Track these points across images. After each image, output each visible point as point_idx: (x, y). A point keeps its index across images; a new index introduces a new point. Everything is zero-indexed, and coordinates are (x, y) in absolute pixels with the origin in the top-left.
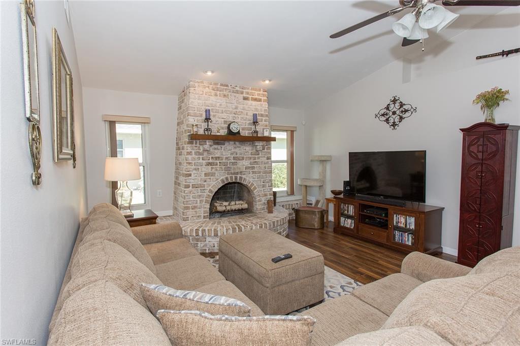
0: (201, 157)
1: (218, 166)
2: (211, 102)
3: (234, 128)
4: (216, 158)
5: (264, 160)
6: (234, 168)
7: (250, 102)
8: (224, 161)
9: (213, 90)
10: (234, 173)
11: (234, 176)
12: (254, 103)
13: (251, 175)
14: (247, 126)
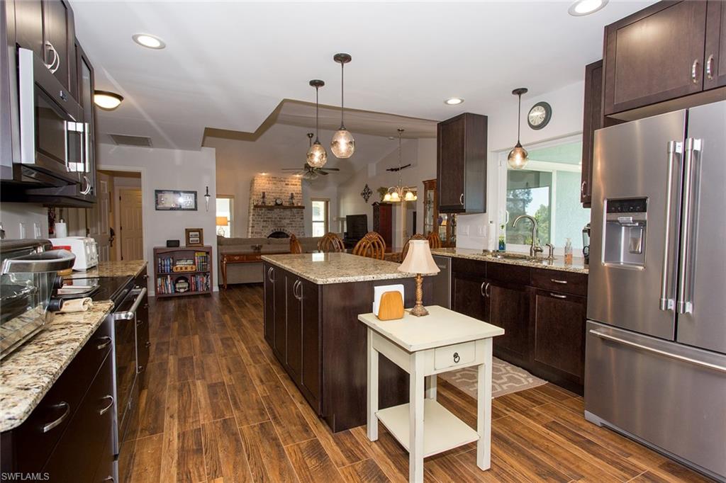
0: (260, 217)
1: (270, 222)
2: (266, 187)
3: (279, 202)
4: (269, 218)
5: (299, 219)
6: (280, 224)
7: (289, 186)
8: (273, 220)
11: (279, 228)
12: (292, 186)
13: (290, 228)
14: (287, 200)
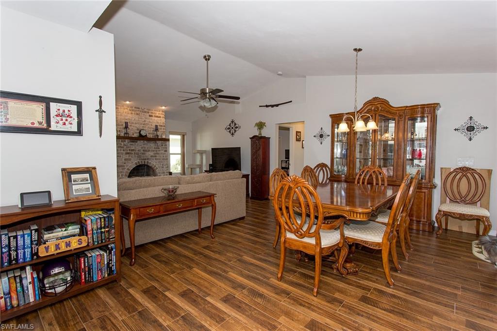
0: (122, 149)
1: (133, 155)
2: (128, 117)
3: (143, 133)
4: (132, 150)
5: (163, 152)
6: (144, 156)
7: (153, 118)
8: (137, 152)
9: (130, 110)
10: (143, 159)
11: (143, 161)
12: (156, 118)
13: (154, 161)
14: (151, 132)
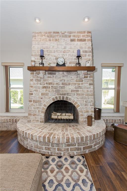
0: (39, 82)
1: (51, 89)
2: (46, 45)
3: (60, 62)
4: (49, 83)
6: (62, 91)
7: (76, 43)
8: (55, 85)
9: (48, 37)
10: (62, 94)
11: (62, 96)
12: (79, 43)
13: (76, 96)
14: (73, 61)
